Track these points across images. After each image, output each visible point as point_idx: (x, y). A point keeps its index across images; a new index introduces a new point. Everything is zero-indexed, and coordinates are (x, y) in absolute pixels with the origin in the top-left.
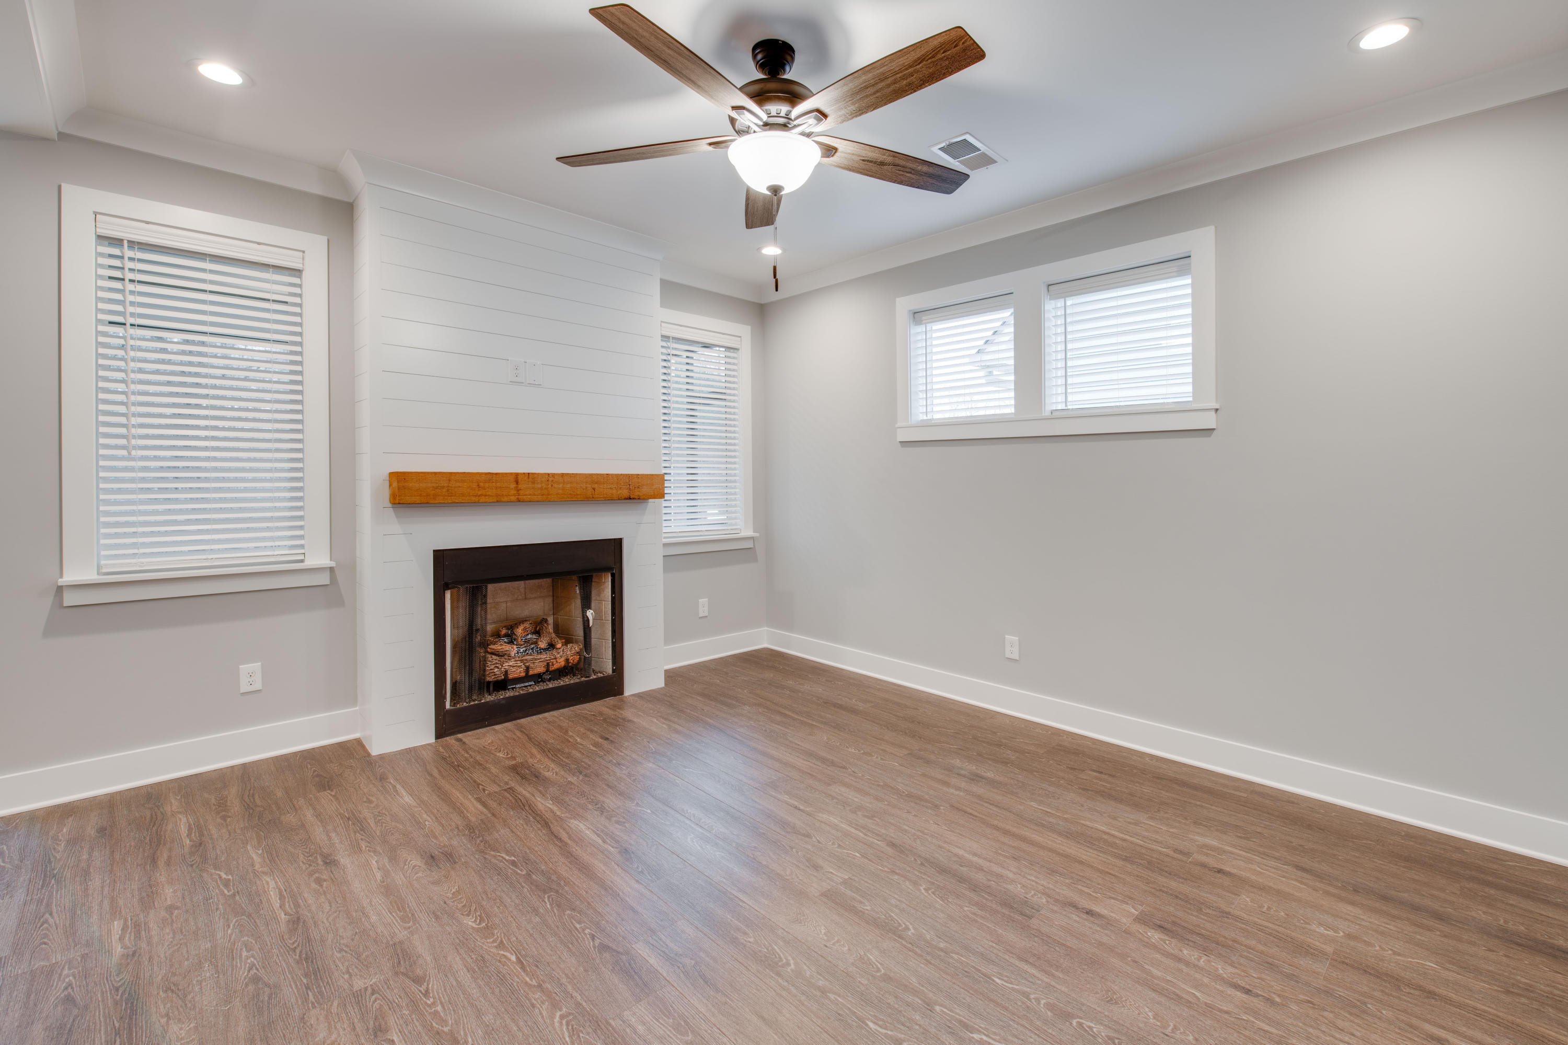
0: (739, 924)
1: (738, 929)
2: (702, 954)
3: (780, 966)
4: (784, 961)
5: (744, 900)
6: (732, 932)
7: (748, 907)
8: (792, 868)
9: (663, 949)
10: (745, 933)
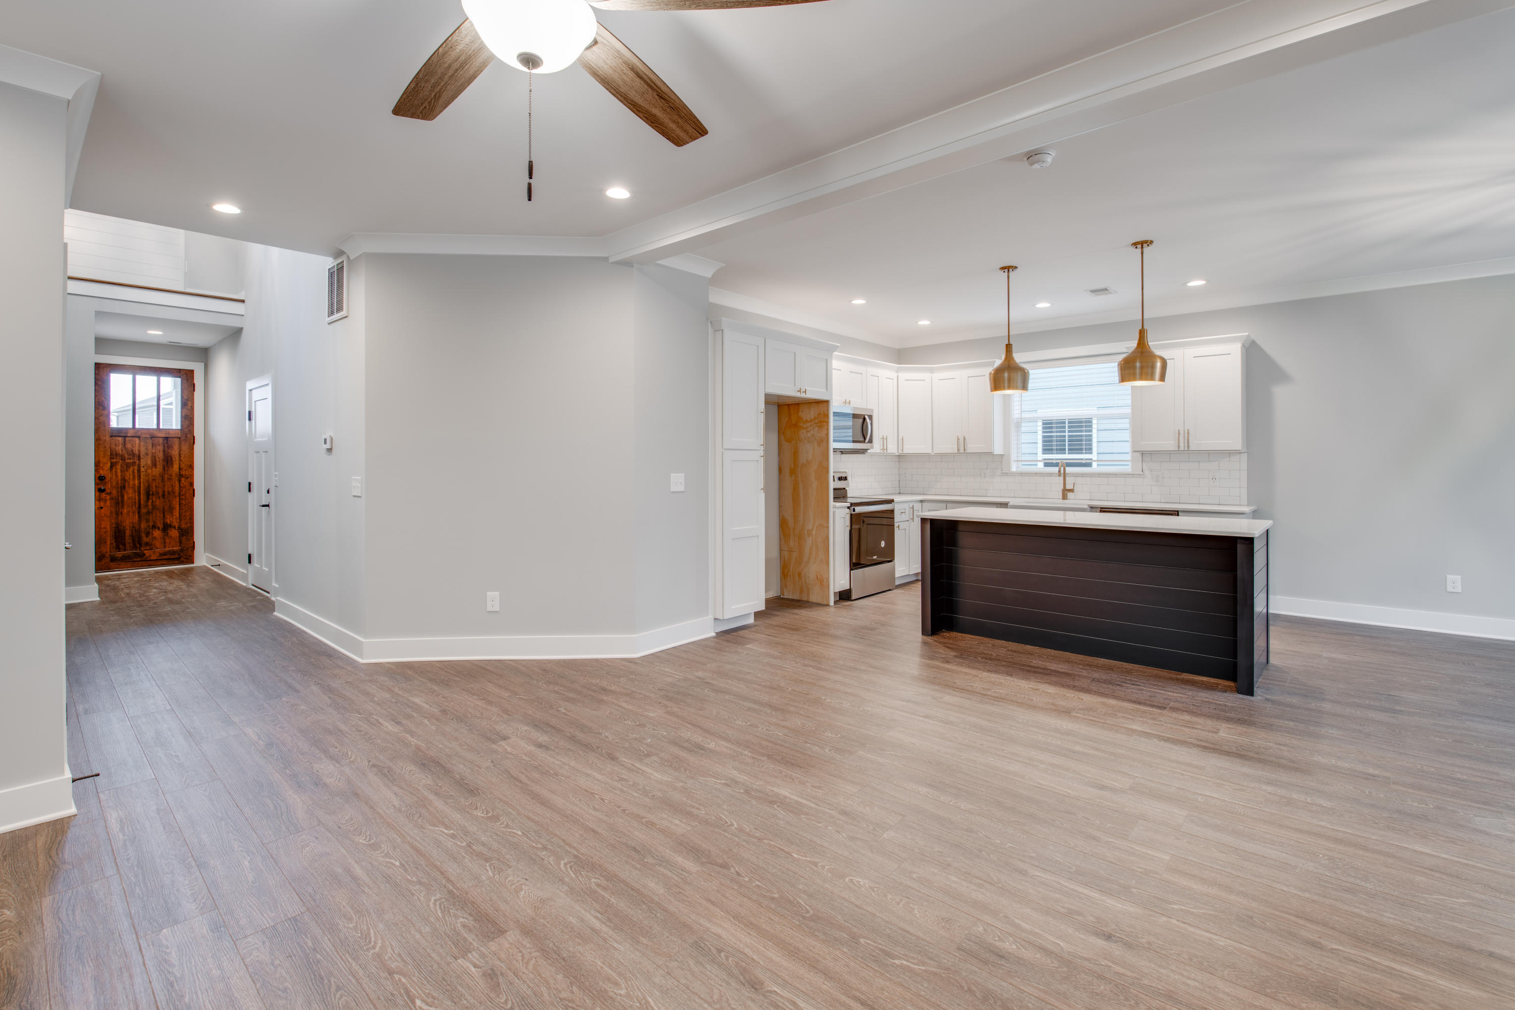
0: (603, 893)
1: (605, 889)
2: (639, 866)
3: (573, 862)
4: (568, 866)
5: (594, 920)
6: (611, 886)
7: (593, 912)
8: (525, 970)
9: (672, 868)
10: (598, 885)
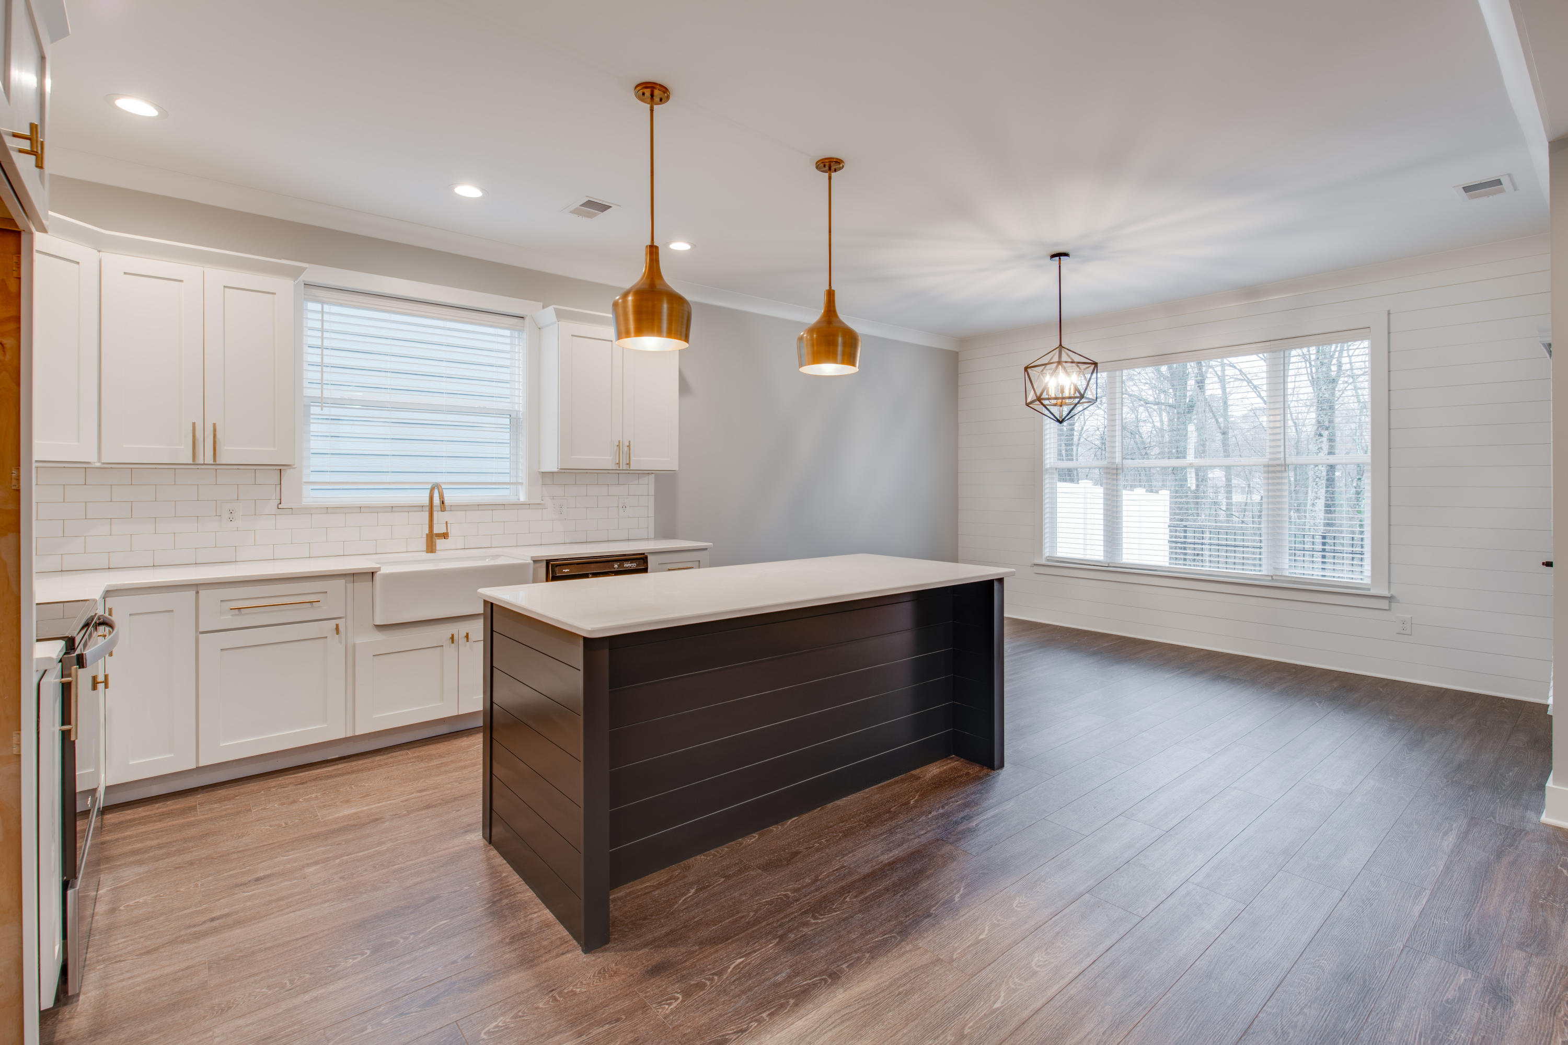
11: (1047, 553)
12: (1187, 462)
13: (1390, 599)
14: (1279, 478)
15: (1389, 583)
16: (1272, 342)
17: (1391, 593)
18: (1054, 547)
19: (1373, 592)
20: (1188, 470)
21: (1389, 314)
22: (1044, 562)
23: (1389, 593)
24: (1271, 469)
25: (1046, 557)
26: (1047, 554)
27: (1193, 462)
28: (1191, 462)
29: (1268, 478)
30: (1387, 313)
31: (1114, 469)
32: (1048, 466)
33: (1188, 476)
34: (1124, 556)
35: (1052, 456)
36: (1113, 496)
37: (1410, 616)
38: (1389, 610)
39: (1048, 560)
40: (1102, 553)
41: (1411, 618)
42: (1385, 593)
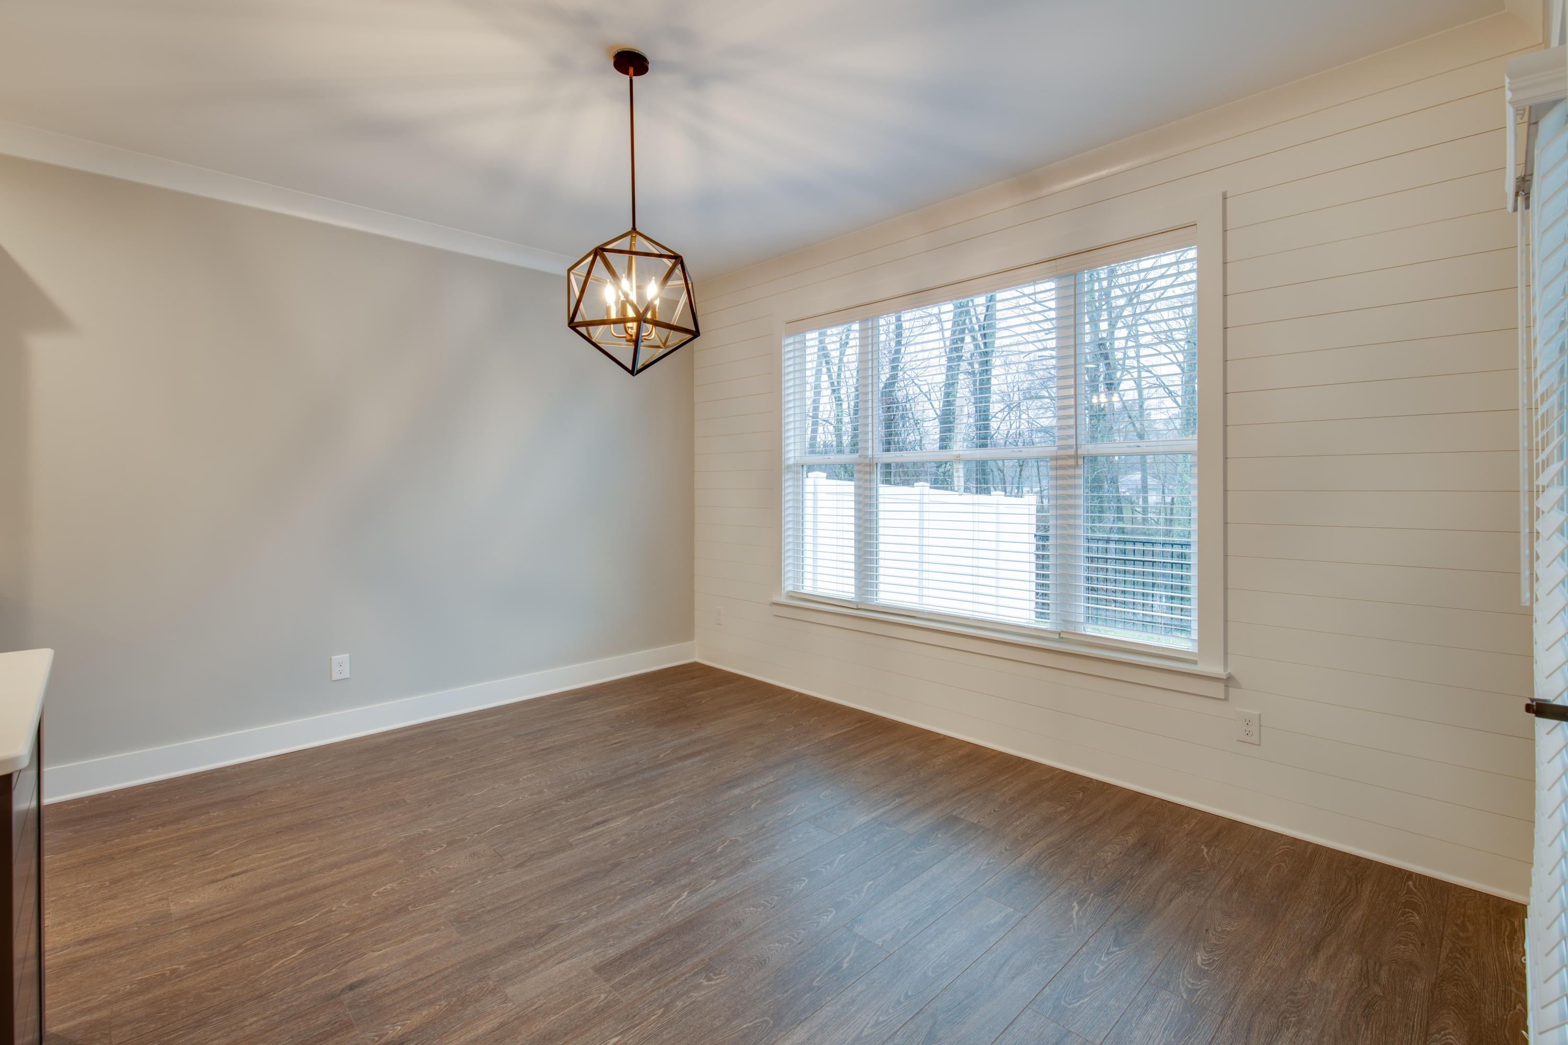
11: (789, 585)
12: (954, 453)
13: (1228, 681)
14: (1071, 477)
15: (1226, 653)
16: (1059, 261)
17: (1229, 671)
18: (799, 577)
19: (1201, 668)
20: (955, 466)
21: (1225, 198)
22: (783, 600)
23: (1225, 671)
24: (1060, 463)
25: (788, 592)
26: (790, 588)
27: (961, 453)
28: (958, 453)
29: (1056, 478)
30: (1221, 198)
31: (866, 465)
32: (791, 462)
33: (955, 474)
34: (881, 595)
35: (797, 447)
36: (866, 505)
37: (1258, 713)
38: (1226, 699)
39: (792, 597)
40: (852, 589)
41: (1260, 715)
42: (1217, 670)
